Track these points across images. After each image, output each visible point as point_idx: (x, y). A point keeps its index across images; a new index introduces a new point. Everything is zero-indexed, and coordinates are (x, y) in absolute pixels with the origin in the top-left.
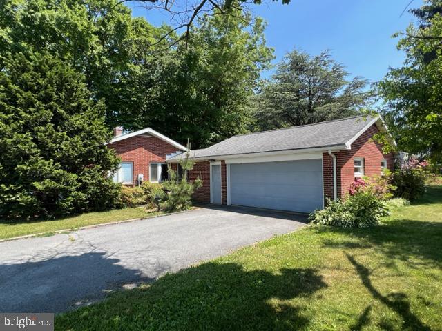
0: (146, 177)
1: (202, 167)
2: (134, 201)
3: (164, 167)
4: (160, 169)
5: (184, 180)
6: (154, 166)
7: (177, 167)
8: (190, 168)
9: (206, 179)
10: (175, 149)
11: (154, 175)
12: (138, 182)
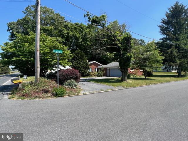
0: (94, 71)
1: (105, 69)
2: (93, 75)
3: (98, 69)
4: (97, 69)
5: (102, 71)
6: (95, 69)
7: (101, 69)
8: (103, 69)
9: (106, 71)
10: (100, 65)
11: (95, 71)
12: (93, 72)
